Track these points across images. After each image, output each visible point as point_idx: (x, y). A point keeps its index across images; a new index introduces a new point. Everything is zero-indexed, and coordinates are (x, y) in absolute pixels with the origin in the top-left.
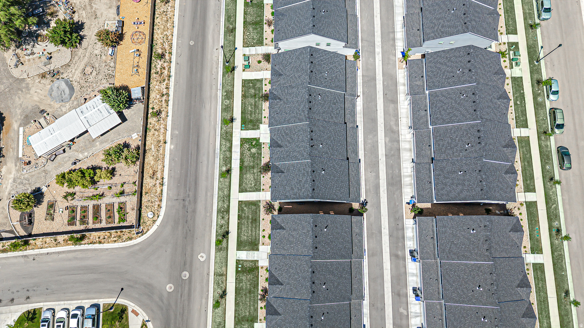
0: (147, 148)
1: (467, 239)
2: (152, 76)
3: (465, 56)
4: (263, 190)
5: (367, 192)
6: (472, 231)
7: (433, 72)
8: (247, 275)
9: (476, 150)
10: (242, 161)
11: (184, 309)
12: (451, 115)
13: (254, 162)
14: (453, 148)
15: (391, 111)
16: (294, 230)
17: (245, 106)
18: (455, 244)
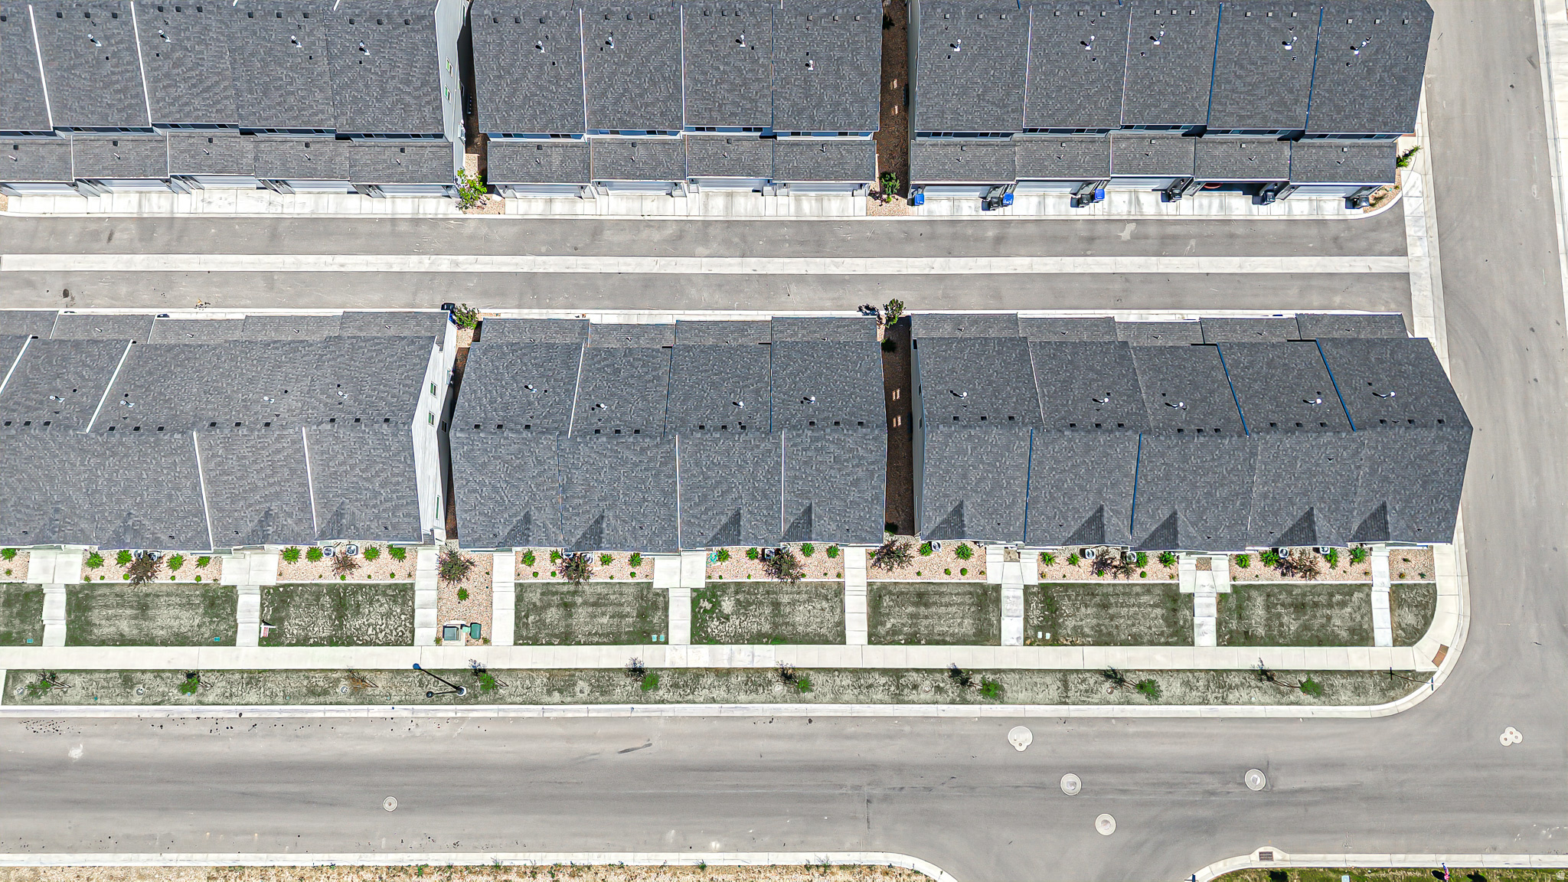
1: (973, 61)
3: (499, 32)
4: (839, 575)
5: (841, 306)
6: (955, 50)
7: (534, 117)
8: (1061, 615)
9: (754, 25)
10: (758, 639)
11: (1155, 781)
12: (658, 77)
13: (761, 603)
14: (745, 79)
15: (623, 237)
16: (965, 476)
17: (595, 634)
18: (985, 92)
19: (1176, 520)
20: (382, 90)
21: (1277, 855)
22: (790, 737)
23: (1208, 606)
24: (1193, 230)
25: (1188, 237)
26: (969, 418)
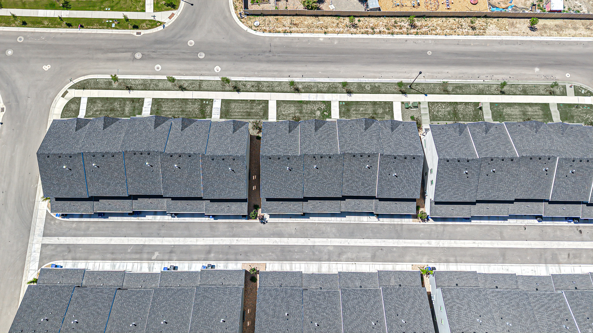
0: (320, 17)
1: (215, 315)
2: (392, 18)
5: (275, 224)
8: (199, 108)
10: (307, 102)
11: (172, 56)
12: (352, 310)
14: (315, 310)
15: (363, 254)
16: (232, 141)
17: (364, 105)
18: (211, 302)
19: (155, 126)
20: (469, 305)
21: (135, 34)
22: (296, 71)
23: (145, 111)
24: (128, 256)
25: (131, 253)
26: (229, 159)
